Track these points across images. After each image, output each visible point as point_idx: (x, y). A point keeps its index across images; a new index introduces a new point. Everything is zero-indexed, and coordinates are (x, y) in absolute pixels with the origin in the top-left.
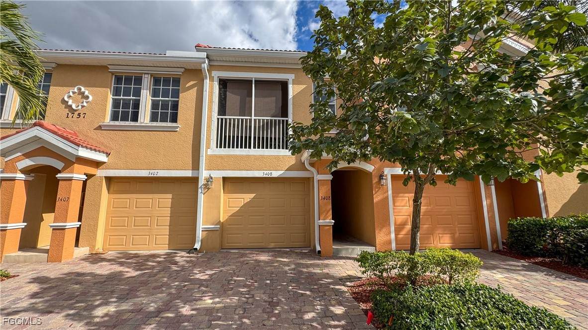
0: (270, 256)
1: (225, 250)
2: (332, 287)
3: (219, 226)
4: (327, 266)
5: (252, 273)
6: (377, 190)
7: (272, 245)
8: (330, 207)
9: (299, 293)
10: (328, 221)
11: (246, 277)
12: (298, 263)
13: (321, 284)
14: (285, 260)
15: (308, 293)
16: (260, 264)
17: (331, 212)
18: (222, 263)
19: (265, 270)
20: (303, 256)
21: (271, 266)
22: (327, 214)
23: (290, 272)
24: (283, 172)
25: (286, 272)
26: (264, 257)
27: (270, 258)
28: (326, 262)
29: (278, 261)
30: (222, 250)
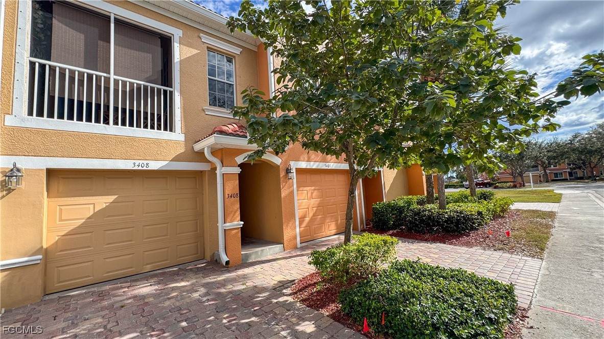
0: (154, 285)
1: (55, 296)
2: (275, 301)
3: (40, 257)
4: (245, 277)
5: (144, 320)
6: (284, 184)
7: (148, 268)
8: (238, 206)
9: (243, 323)
10: (236, 223)
11: (139, 330)
12: (208, 284)
13: (260, 303)
14: (183, 284)
15: (253, 319)
16: (146, 301)
17: (239, 212)
18: (65, 320)
19: (164, 308)
20: (205, 271)
21: (169, 299)
22: (234, 215)
23: (205, 299)
24: (167, 162)
25: (199, 301)
26: (145, 289)
27: (156, 287)
28: (240, 272)
29: (173, 289)
30: (47, 298)
